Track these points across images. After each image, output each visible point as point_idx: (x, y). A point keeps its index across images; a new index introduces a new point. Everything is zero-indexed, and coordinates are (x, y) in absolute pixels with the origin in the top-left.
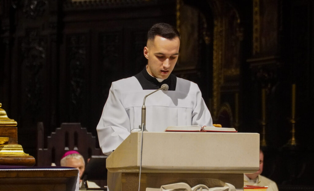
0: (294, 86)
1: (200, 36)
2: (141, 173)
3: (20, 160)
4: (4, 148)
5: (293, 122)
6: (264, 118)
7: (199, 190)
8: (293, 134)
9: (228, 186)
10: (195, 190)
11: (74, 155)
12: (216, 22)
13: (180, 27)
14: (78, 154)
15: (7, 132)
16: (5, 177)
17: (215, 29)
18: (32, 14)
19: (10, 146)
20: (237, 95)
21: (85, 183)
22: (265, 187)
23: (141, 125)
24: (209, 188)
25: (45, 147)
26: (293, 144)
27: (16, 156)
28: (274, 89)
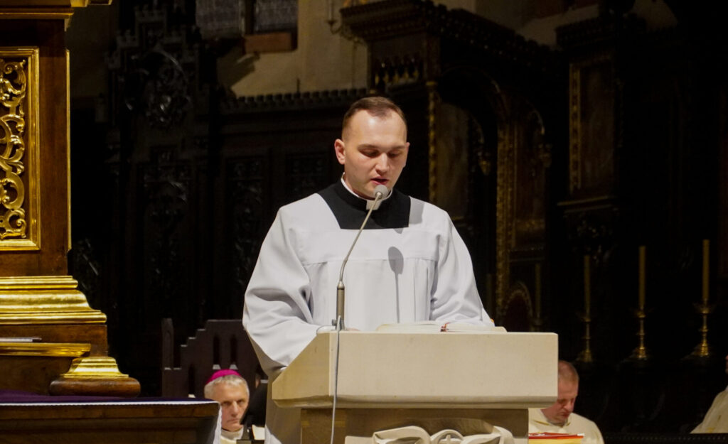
0: (642, 250)
1: (473, 161)
2: (336, 409)
3: (111, 386)
4: (81, 364)
6: (588, 311)
7: (445, 440)
8: (642, 339)
9: (498, 431)
10: (437, 441)
11: (229, 379)
12: (500, 134)
13: (435, 143)
14: (237, 376)
15: (87, 334)
16: (79, 417)
17: (500, 147)
18: (162, 120)
19: (94, 360)
20: (538, 267)
21: (248, 431)
22: (578, 435)
23: (335, 319)
24: (464, 435)
26: (640, 357)
27: (103, 378)
28: (607, 255)
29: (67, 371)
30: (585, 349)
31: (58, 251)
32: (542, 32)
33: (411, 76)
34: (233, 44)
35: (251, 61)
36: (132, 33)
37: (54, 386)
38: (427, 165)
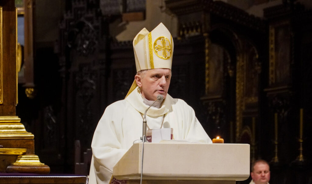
0: (301, 110)
1: (225, 70)
2: (142, 180)
3: (36, 169)
4: (22, 158)
5: (301, 141)
6: (276, 139)
8: (301, 152)
12: (238, 58)
13: (208, 62)
15: (25, 144)
17: (238, 64)
18: (84, 52)
19: (28, 156)
20: (254, 118)
23: (142, 136)
25: (82, 162)
26: (300, 160)
27: (32, 165)
28: (286, 113)
29: (15, 162)
30: (275, 156)
31: (11, 104)
32: (257, 11)
33: (197, 31)
34: (117, 17)
35: (125, 25)
36: (71, 12)
37: (8, 169)
38: (205, 73)
